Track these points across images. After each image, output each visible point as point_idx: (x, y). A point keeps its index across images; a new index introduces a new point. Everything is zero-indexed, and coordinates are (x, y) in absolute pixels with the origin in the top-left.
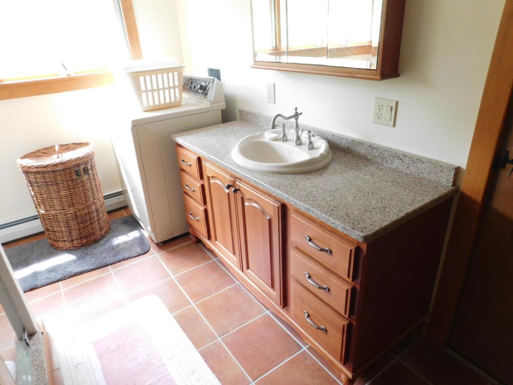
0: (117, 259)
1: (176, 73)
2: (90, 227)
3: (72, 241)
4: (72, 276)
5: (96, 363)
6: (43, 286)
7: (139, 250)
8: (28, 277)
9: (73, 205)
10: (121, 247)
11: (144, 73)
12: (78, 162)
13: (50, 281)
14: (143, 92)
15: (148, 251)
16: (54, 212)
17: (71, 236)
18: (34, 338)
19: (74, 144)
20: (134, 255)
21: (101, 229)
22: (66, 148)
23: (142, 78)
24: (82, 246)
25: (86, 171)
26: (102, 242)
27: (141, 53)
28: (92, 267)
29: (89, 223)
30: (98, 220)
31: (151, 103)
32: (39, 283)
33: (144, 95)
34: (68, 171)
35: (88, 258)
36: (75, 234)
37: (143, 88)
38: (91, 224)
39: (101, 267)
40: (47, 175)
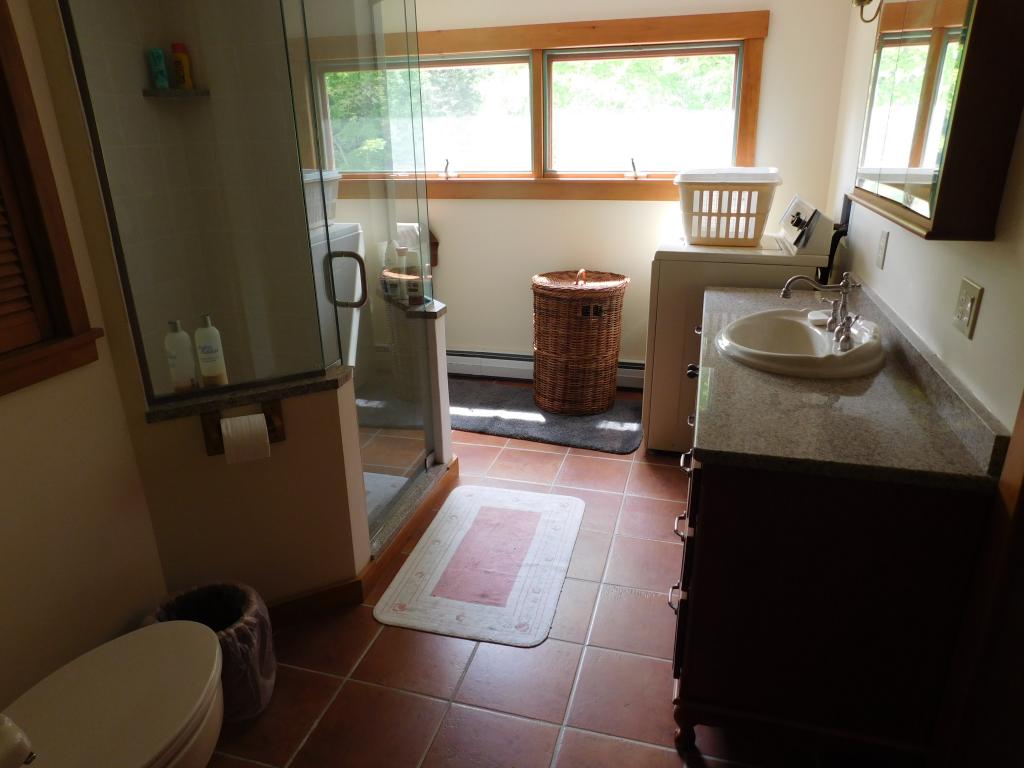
0: (584, 444)
1: (755, 195)
2: (580, 391)
3: (553, 400)
4: (525, 439)
5: (468, 525)
6: (491, 434)
7: (617, 445)
8: (489, 418)
9: (567, 350)
10: (602, 433)
11: (703, 186)
12: (590, 295)
13: (502, 432)
14: (696, 214)
15: (628, 453)
16: (545, 353)
17: (554, 393)
18: (438, 467)
19: (612, 274)
20: (607, 449)
21: (594, 401)
22: (599, 276)
23: (697, 194)
24: (562, 413)
25: (598, 312)
26: (587, 419)
27: (753, 155)
28: (550, 439)
29: (580, 384)
30: (595, 386)
31: (704, 235)
32: (491, 430)
33: (695, 219)
34: (574, 304)
35: (557, 428)
36: (559, 391)
37: (696, 209)
38: (583, 387)
39: (560, 444)
40: (550, 302)
